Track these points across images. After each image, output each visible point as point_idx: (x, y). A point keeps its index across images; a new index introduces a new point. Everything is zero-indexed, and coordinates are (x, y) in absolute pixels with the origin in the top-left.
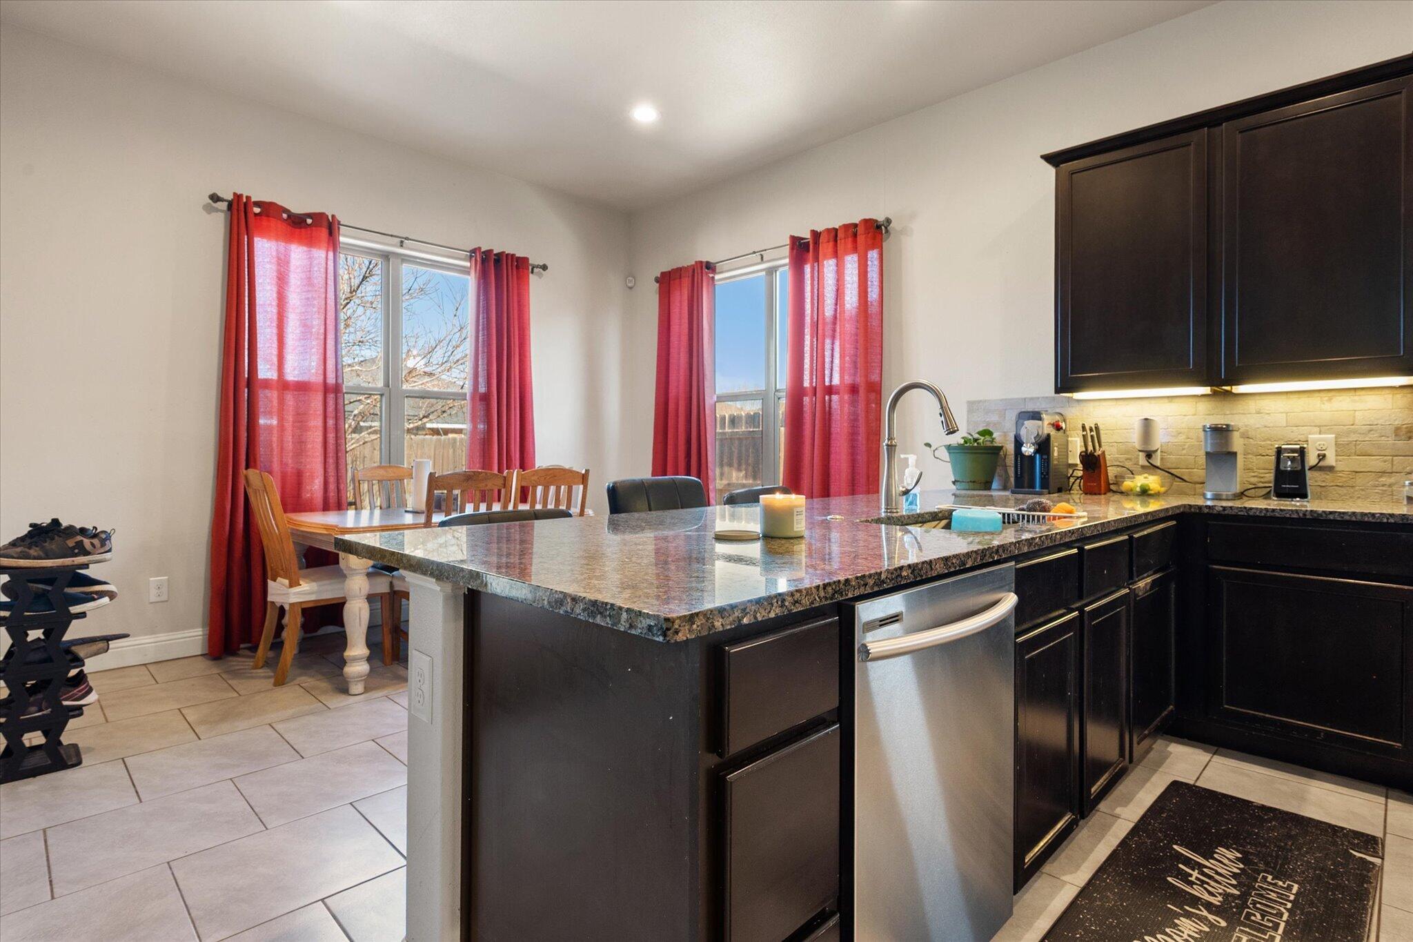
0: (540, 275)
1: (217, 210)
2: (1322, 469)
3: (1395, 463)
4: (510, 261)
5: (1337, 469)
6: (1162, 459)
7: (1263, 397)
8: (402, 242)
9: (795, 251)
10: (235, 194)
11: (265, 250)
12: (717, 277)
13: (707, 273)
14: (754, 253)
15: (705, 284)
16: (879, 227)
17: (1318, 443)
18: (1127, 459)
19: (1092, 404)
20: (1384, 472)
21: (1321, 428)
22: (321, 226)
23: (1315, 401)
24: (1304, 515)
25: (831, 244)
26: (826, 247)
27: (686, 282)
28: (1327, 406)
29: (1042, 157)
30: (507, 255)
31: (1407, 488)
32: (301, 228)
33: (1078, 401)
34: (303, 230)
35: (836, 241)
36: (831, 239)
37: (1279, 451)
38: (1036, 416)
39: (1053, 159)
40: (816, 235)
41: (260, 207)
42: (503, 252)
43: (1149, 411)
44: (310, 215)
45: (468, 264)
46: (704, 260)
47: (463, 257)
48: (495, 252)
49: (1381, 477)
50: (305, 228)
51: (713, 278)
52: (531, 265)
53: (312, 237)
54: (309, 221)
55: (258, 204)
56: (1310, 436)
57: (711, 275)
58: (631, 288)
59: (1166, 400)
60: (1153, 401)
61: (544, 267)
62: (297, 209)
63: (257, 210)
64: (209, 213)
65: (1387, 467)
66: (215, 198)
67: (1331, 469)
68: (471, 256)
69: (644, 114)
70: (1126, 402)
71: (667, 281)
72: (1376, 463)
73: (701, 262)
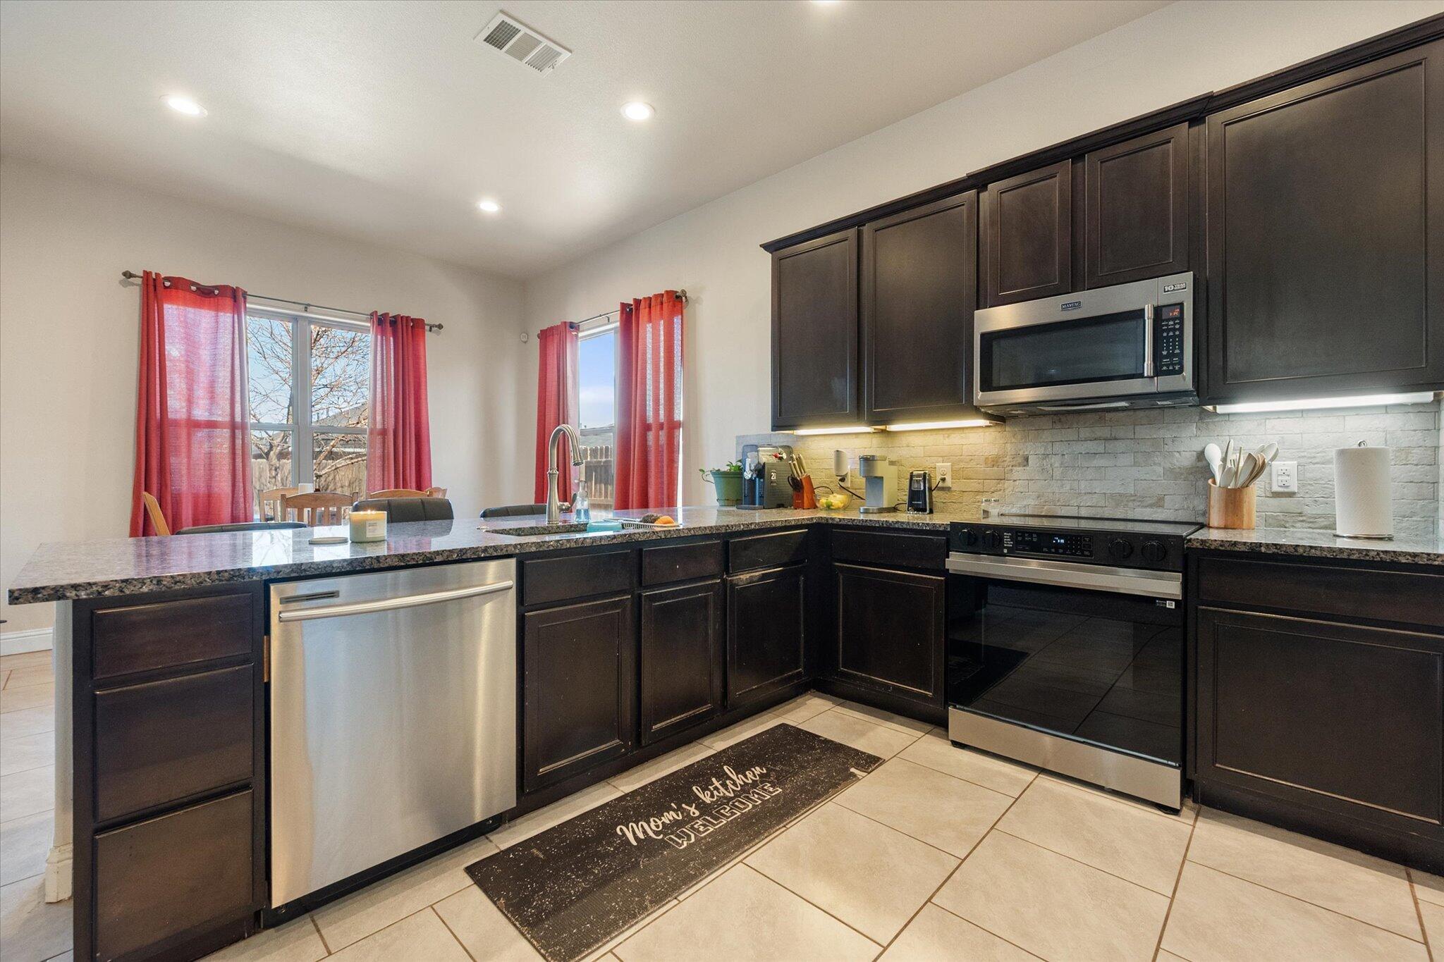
0: (438, 334)
1: (133, 284)
2: (943, 489)
3: (985, 484)
4: (404, 322)
5: (952, 489)
6: (851, 482)
7: (911, 434)
8: (306, 308)
9: (624, 315)
10: (145, 272)
11: (173, 314)
12: (580, 335)
13: (571, 332)
14: (600, 316)
15: (568, 340)
16: (678, 297)
17: (941, 470)
18: (831, 482)
19: (810, 439)
20: (979, 492)
21: (944, 458)
22: (226, 296)
23: (939, 438)
24: (882, 524)
25: (647, 310)
26: (644, 312)
27: (556, 338)
28: (947, 441)
29: (761, 246)
30: (402, 317)
31: (984, 504)
32: (210, 297)
33: (803, 437)
34: (212, 299)
35: (650, 308)
36: (647, 307)
37: (912, 476)
38: (755, 448)
39: (770, 247)
40: (637, 302)
41: (170, 281)
42: (399, 315)
43: (842, 445)
44: (216, 287)
45: (369, 325)
46: (569, 320)
47: (365, 319)
48: (390, 316)
49: (977, 495)
50: (214, 297)
51: (577, 336)
52: (428, 325)
53: (218, 305)
54: (216, 292)
55: (168, 279)
56: (937, 464)
57: (574, 333)
58: (525, 342)
59: (854, 436)
60: (846, 437)
61: (440, 327)
62: (206, 282)
63: (168, 284)
64: (126, 287)
65: (979, 487)
66: (128, 275)
67: (949, 489)
68: (371, 318)
69: (489, 206)
70: (831, 437)
71: (545, 336)
72: (974, 485)
73: (565, 322)
